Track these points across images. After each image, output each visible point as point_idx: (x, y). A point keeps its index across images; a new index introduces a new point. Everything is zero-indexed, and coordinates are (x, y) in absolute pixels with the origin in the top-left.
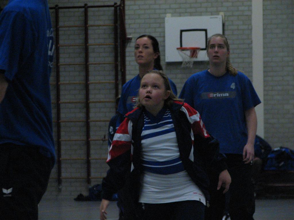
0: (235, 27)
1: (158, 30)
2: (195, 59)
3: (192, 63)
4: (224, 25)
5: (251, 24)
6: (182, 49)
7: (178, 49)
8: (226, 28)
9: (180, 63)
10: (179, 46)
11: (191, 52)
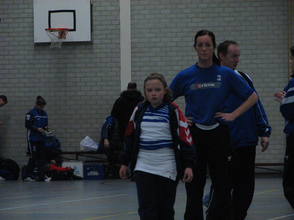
0: (103, 8)
1: (26, 11)
2: (63, 40)
3: (61, 44)
4: (91, 6)
5: (119, 6)
6: (50, 29)
7: (46, 30)
8: (94, 9)
9: (49, 44)
10: (48, 28)
11: (59, 33)
